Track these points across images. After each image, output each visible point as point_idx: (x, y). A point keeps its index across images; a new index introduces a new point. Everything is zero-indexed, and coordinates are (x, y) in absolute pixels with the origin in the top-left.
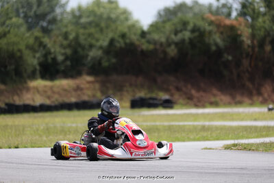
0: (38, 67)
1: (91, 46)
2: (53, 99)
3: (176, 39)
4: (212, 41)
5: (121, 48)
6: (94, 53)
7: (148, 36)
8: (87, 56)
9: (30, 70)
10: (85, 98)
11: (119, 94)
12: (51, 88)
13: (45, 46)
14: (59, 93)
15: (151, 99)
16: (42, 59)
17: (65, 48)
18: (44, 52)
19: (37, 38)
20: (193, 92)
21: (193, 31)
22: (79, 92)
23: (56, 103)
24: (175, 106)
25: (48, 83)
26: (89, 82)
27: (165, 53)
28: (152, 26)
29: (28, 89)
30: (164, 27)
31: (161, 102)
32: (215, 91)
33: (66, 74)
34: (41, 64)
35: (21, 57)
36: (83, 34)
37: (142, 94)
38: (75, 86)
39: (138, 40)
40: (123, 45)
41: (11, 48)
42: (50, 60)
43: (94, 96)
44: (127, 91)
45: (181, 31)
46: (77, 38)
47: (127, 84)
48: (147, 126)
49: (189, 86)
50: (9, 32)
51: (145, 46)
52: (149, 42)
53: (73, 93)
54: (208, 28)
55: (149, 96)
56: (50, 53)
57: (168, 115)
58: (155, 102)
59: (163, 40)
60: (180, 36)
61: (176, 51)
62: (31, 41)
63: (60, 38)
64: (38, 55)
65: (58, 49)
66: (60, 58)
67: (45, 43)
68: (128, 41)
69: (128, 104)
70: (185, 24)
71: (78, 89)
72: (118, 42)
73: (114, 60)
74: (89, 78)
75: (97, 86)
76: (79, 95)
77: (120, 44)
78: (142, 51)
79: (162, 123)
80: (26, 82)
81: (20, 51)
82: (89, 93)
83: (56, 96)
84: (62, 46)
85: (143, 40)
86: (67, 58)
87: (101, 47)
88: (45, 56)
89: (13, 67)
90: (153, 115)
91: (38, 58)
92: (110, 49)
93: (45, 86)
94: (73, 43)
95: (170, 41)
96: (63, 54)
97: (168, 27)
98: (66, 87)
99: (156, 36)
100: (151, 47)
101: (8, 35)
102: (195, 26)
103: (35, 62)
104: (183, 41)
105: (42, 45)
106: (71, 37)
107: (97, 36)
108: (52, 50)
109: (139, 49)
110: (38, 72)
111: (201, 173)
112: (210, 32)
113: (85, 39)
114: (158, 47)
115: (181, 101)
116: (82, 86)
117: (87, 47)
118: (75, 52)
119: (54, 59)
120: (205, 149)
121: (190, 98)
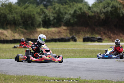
0: (41, 22)
1: (66, 13)
2: (48, 37)
3: (104, 11)
4: (121, 12)
5: (79, 14)
6: (67, 17)
7: (91, 9)
8: (64, 17)
9: (38, 23)
10: (63, 37)
11: (78, 35)
12: (47, 32)
13: (45, 13)
14: (51, 34)
15: (92, 38)
16: (43, 19)
17: (54, 14)
18: (44, 15)
19: (41, 9)
20: (112, 35)
21: (112, 7)
22: (60, 34)
23: (49, 39)
24: (103, 41)
25: (46, 29)
26: (64, 30)
27: (99, 17)
28: (93, 4)
29: (37, 32)
30: (99, 5)
31: (97, 39)
32: (121, 35)
33: (54, 26)
34: (43, 21)
35: (34, 18)
36: (62, 8)
37: (88, 35)
38: (58, 31)
39: (87, 11)
40: (80, 13)
41: (29, 13)
42: (47, 19)
43: (67, 36)
44: (82, 34)
45: (107, 7)
46: (59, 9)
47: (82, 31)
48: (90, 50)
49: (110, 32)
50: (29, 6)
51: (90, 14)
52: (92, 12)
53: (57, 34)
54: (119, 6)
55: (91, 36)
56: (47, 16)
57: (100, 45)
58: (94, 39)
59: (98, 11)
60: (106, 9)
61: (104, 16)
62: (39, 10)
63: (52, 9)
64: (42, 17)
65: (51, 14)
66: (52, 18)
67: (45, 11)
68: (82, 11)
69: (82, 40)
70: (109, 4)
71: (59, 32)
72: (78, 12)
73: (76, 20)
74: (65, 28)
75: (68, 31)
76: (60, 36)
77: (79, 12)
78: (89, 16)
79: (97, 49)
80: (36, 29)
81: (34, 14)
82: (64, 34)
83: (49, 36)
84: (52, 13)
85: (89, 11)
86: (55, 19)
87: (70, 14)
88: (45, 17)
89: (30, 22)
90: (93, 45)
91: (42, 18)
92: (74, 15)
93: (45, 31)
94: (58, 12)
95: (102, 11)
96: (53, 17)
97: (101, 5)
98: (54, 32)
99: (95, 9)
100: (93, 14)
101: (28, 8)
102: (113, 5)
103: (40, 20)
104: (107, 12)
105: (43, 12)
106: (57, 9)
107: (68, 8)
108: (48, 15)
109: (88, 15)
110: (41, 25)
111: (115, 72)
112: (120, 8)
113: (63, 10)
114: (96, 14)
115: (106, 39)
116: (61, 31)
117: (64, 13)
118: (58, 16)
119: (49, 19)
120: (117, 61)
121: (110, 38)
